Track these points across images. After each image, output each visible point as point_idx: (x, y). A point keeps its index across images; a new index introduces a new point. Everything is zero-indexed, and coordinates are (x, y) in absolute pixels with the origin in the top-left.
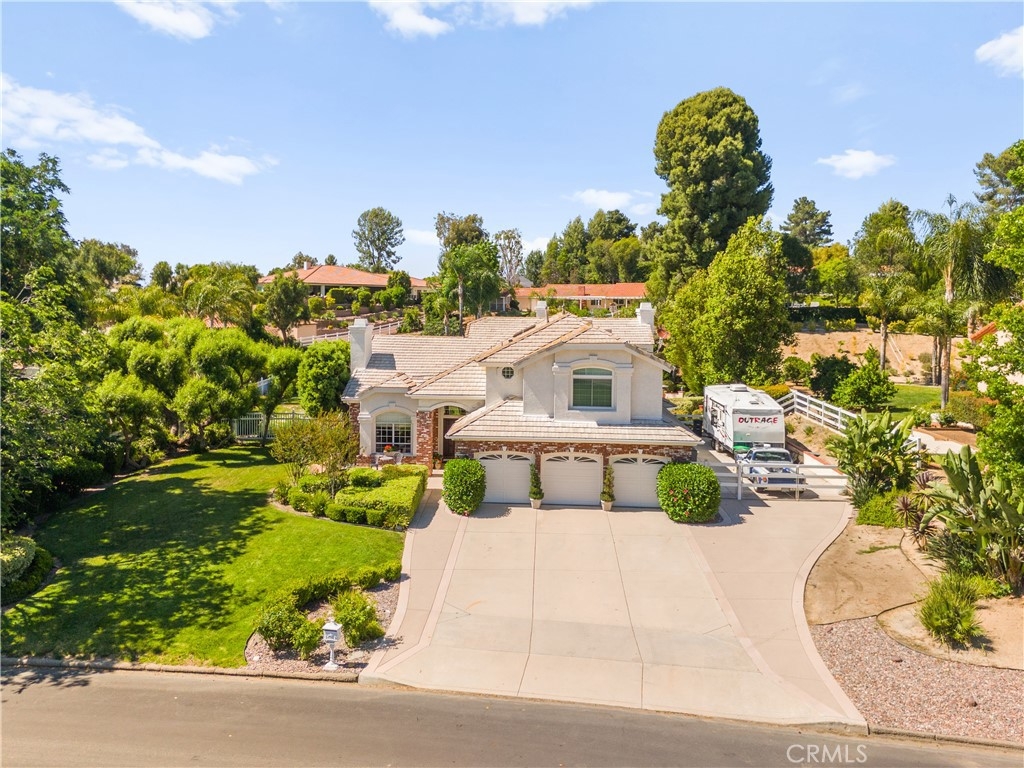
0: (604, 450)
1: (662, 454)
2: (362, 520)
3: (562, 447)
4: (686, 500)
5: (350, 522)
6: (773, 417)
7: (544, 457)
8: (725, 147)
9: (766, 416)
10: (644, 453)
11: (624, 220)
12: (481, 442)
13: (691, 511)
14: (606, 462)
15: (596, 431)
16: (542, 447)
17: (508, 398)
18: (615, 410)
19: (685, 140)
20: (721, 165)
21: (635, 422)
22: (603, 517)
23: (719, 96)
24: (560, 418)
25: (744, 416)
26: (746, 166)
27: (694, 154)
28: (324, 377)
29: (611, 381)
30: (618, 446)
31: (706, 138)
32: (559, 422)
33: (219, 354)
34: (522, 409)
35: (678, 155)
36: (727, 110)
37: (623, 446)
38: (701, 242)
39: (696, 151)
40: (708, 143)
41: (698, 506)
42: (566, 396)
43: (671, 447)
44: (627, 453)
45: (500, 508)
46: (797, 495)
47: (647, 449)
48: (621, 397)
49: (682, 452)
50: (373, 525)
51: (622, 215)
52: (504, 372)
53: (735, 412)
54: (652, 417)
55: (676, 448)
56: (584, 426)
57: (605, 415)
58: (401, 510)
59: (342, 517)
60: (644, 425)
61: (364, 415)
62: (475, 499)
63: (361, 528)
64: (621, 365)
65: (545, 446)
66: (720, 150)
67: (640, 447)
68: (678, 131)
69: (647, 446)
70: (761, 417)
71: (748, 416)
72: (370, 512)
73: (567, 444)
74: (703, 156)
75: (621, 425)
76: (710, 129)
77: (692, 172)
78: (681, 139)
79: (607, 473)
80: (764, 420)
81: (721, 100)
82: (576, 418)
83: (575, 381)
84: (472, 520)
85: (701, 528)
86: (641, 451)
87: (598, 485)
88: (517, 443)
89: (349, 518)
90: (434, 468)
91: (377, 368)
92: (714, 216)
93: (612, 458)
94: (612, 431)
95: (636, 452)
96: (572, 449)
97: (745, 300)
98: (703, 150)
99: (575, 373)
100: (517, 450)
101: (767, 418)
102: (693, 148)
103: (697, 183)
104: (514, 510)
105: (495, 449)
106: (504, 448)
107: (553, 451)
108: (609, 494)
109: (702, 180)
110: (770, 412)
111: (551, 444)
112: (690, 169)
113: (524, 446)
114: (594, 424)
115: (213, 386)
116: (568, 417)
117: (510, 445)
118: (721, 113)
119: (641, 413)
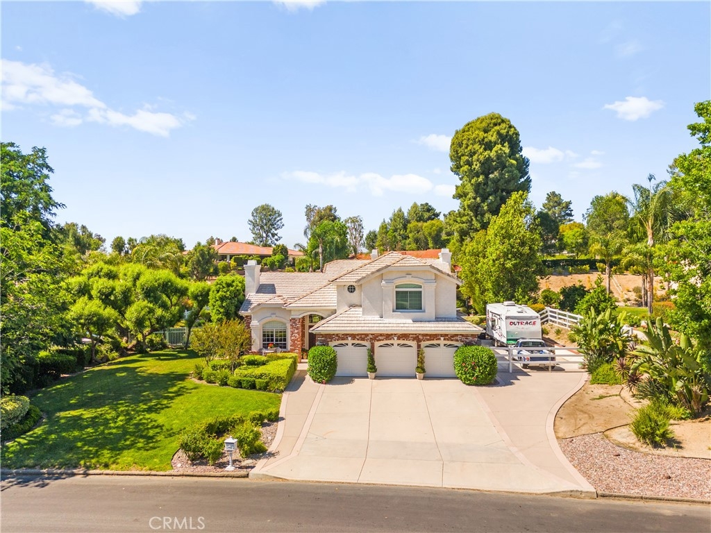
0: (417, 338)
1: (457, 340)
2: (253, 386)
3: (389, 336)
4: (474, 369)
5: (244, 388)
6: (533, 321)
7: (377, 344)
8: (497, 152)
9: (528, 321)
10: (444, 339)
11: (432, 209)
12: (334, 335)
13: (477, 376)
14: (419, 346)
15: (412, 325)
16: (375, 337)
17: (352, 306)
18: (424, 311)
19: (469, 148)
20: (494, 163)
21: (438, 319)
22: (417, 384)
23: (492, 119)
24: (386, 318)
25: (513, 321)
26: (512, 164)
27: (475, 157)
28: (227, 298)
29: (421, 292)
30: (427, 335)
31: (483, 146)
32: (386, 320)
33: (156, 284)
34: (361, 313)
35: (464, 158)
36: (497, 128)
37: (430, 335)
38: (483, 215)
39: (476, 155)
40: (485, 149)
41: (482, 373)
42: (391, 303)
43: (462, 335)
44: (433, 340)
45: (348, 379)
46: (550, 369)
47: (446, 336)
48: (428, 302)
49: (470, 338)
50: (260, 389)
51: (430, 206)
52: (348, 289)
53: (507, 318)
54: (449, 316)
55: (466, 336)
56: (404, 323)
57: (418, 315)
58: (279, 379)
59: (239, 385)
60: (445, 321)
61: (254, 323)
62: (329, 373)
63: (252, 392)
64: (427, 281)
65: (377, 337)
66: (493, 154)
67: (442, 335)
68: (464, 142)
69: (447, 335)
70: (525, 321)
71: (516, 321)
72: (257, 381)
73: (392, 334)
74: (481, 158)
75: (429, 321)
76: (486, 140)
77: (474, 169)
78: (467, 148)
79: (420, 354)
80: (527, 323)
81: (493, 121)
82: (398, 317)
83: (396, 292)
84: (328, 386)
85: (484, 388)
86: (442, 338)
87: (414, 362)
88: (358, 335)
89: (243, 385)
90: (303, 358)
91: (263, 293)
92: (491, 198)
93: (423, 344)
94: (422, 325)
95: (439, 339)
96: (396, 338)
97: (513, 247)
98: (481, 154)
99: (396, 287)
100: (358, 340)
101: (529, 321)
102: (475, 153)
103: (478, 177)
104: (356, 380)
105: (343, 339)
106: (350, 338)
107: (383, 340)
108: (421, 368)
109: (481, 174)
110: (531, 318)
111: (381, 335)
112: (473, 167)
113: (363, 336)
114: (410, 321)
115: (151, 305)
116: (393, 317)
117: (353, 336)
118: (493, 130)
119: (442, 313)
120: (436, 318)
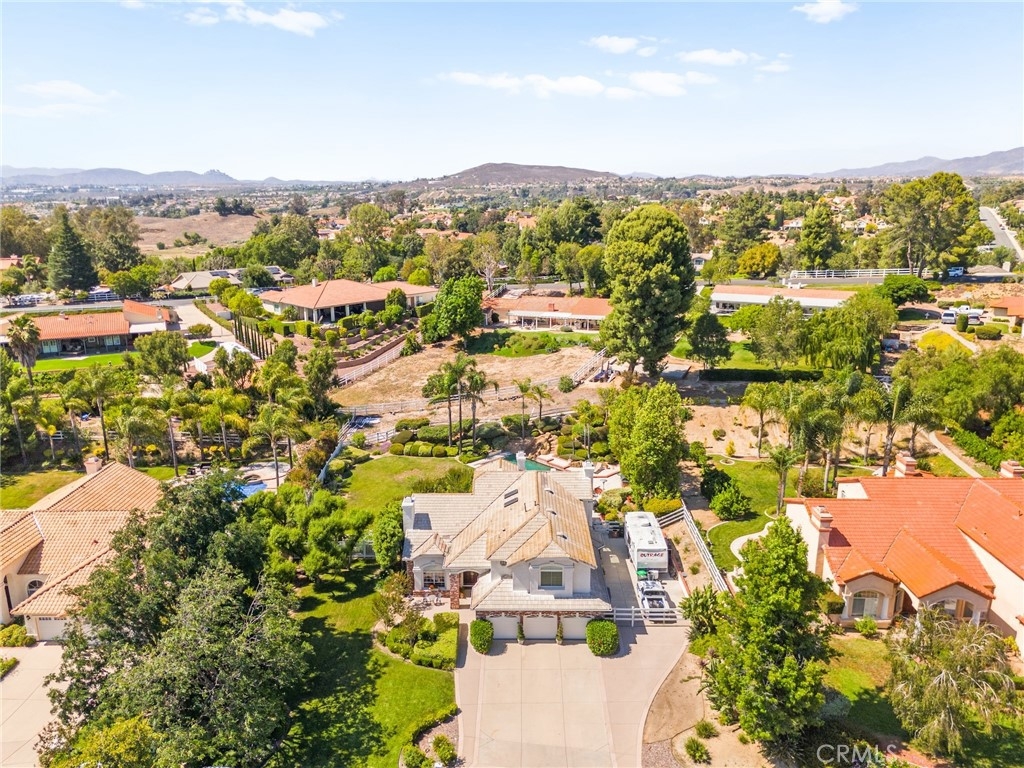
0: (558, 614)
1: (589, 614)
2: (430, 665)
3: (535, 613)
5: (424, 666)
6: (661, 553)
7: (526, 617)
8: (656, 273)
12: (491, 612)
14: (559, 619)
15: (554, 603)
16: (524, 613)
17: (504, 577)
18: (563, 588)
19: (626, 266)
21: (577, 595)
22: (556, 647)
23: (656, 219)
24: (535, 593)
25: (644, 553)
26: (674, 281)
29: (562, 572)
30: (566, 612)
31: (642, 264)
32: (533, 596)
34: (512, 585)
36: (660, 234)
37: (568, 612)
39: (634, 275)
40: (644, 268)
41: (606, 649)
42: (537, 582)
48: (567, 581)
50: (437, 667)
53: (639, 550)
54: (584, 593)
56: (546, 600)
57: (559, 592)
58: (450, 661)
59: (420, 662)
60: (580, 598)
61: (416, 569)
63: (430, 671)
64: (566, 566)
65: (526, 612)
66: (652, 275)
70: (654, 553)
71: (646, 553)
72: (434, 661)
73: (538, 612)
74: (639, 281)
75: (568, 598)
76: (646, 257)
77: (631, 290)
78: (623, 264)
79: (560, 624)
81: (658, 222)
82: (543, 593)
83: (542, 573)
84: (488, 657)
87: (555, 629)
88: (510, 611)
89: (423, 664)
91: (420, 528)
93: (562, 617)
94: (562, 602)
96: (540, 615)
97: (655, 445)
99: (542, 570)
100: (510, 614)
101: (658, 553)
102: (632, 273)
104: (510, 646)
105: (498, 615)
106: (503, 613)
107: (530, 614)
108: (560, 636)
109: (638, 297)
113: (514, 612)
114: (552, 597)
116: (538, 593)
117: (507, 612)
118: (655, 237)
119: (578, 591)
120: (574, 593)
